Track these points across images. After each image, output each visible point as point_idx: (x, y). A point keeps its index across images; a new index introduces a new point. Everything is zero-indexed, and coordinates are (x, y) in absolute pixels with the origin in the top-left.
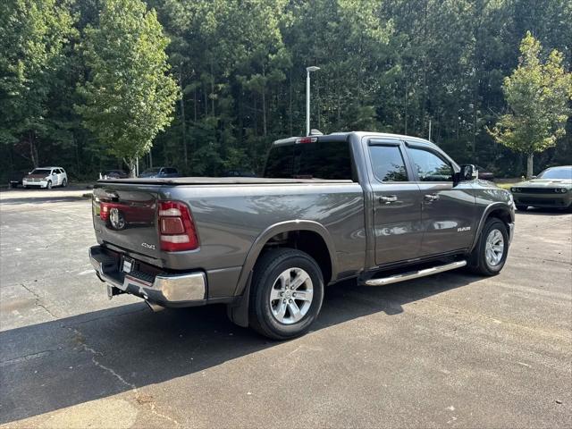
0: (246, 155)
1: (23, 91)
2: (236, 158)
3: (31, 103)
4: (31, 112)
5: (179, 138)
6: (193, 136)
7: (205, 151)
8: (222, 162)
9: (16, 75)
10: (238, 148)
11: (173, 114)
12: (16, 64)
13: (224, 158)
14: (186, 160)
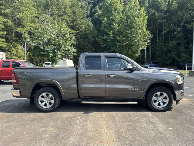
0: (189, 56)
1: (111, 39)
2: (184, 58)
3: (114, 42)
4: (114, 45)
5: (161, 50)
6: (166, 49)
7: (170, 55)
8: (178, 59)
9: (110, 34)
10: (186, 53)
11: (149, 43)
12: (110, 31)
13: (179, 58)
14: (164, 59)
